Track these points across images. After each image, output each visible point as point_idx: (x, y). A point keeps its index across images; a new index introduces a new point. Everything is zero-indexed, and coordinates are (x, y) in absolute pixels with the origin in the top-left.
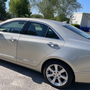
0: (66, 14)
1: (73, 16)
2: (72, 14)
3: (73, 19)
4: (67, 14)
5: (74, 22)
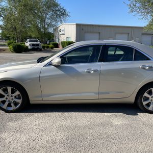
0: (46, 26)
1: (59, 30)
2: (58, 26)
3: (61, 33)
4: (48, 25)
5: (63, 39)
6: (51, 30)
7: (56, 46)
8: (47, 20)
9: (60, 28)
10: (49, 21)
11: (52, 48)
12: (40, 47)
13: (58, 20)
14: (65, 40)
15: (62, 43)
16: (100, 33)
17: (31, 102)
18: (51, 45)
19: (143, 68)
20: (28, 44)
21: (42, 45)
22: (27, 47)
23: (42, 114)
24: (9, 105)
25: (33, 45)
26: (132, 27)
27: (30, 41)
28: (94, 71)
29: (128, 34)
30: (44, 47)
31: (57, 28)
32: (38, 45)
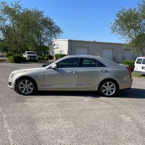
0: (42, 41)
1: (53, 44)
3: (55, 47)
4: (44, 40)
5: (57, 52)
6: (46, 44)
7: (51, 58)
8: (43, 35)
9: (55, 43)
10: (45, 37)
11: (47, 60)
12: (37, 59)
13: (53, 35)
14: (59, 53)
15: (56, 55)
16: (88, 48)
17: (39, 90)
18: (46, 57)
19: (102, 71)
20: (25, 56)
21: (38, 57)
22: (26, 58)
23: (44, 96)
24: (26, 91)
25: (31, 57)
26: (116, 44)
27: (27, 53)
28: (75, 72)
29: (113, 49)
30: (39, 59)
31: (52, 42)
32: (35, 57)
